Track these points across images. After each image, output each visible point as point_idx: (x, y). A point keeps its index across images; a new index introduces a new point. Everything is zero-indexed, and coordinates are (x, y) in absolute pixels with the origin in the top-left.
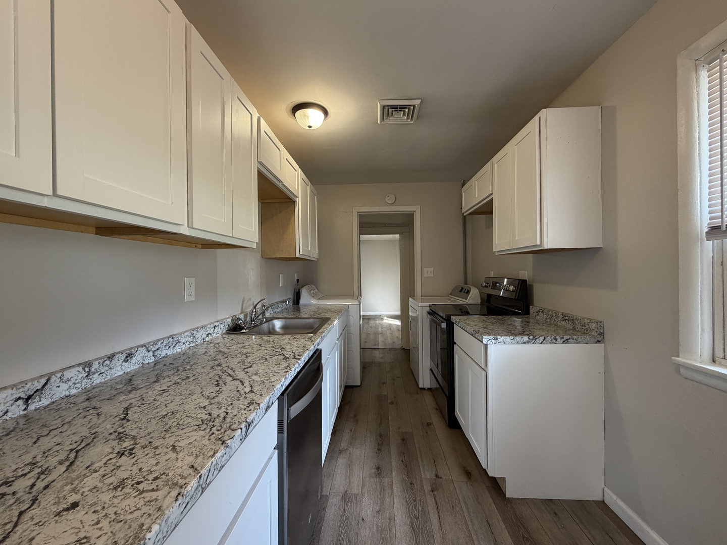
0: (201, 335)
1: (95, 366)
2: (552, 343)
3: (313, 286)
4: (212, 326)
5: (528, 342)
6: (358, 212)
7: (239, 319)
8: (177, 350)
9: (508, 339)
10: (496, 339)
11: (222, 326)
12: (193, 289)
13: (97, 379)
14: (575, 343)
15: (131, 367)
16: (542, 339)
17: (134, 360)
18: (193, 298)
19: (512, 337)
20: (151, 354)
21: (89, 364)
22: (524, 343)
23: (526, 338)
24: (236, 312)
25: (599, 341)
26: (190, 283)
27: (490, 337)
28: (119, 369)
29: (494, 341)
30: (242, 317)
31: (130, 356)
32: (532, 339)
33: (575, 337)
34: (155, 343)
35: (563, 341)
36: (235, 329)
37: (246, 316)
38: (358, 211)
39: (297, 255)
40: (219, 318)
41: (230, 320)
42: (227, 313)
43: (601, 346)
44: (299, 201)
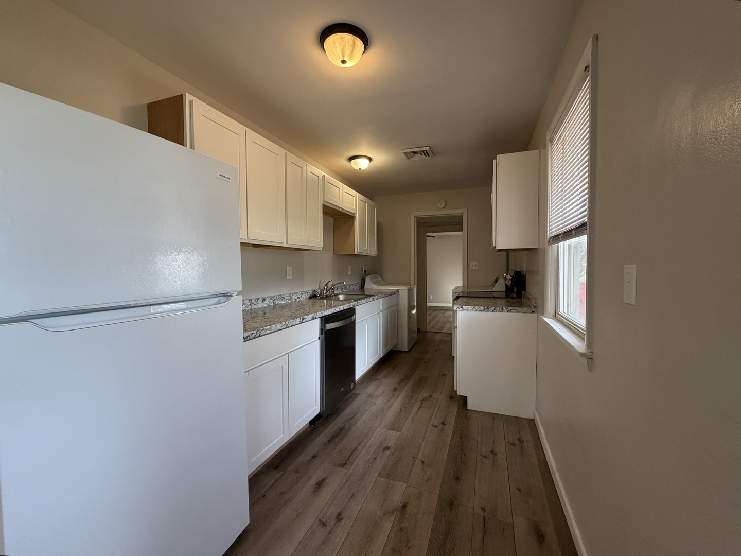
0: (295, 297)
1: (253, 301)
2: (500, 311)
3: (378, 275)
4: (300, 293)
5: (484, 310)
6: (415, 217)
7: (316, 291)
8: (283, 302)
9: (470, 308)
10: (462, 308)
11: (306, 294)
12: (291, 272)
13: (254, 307)
14: (516, 312)
15: (265, 305)
16: (493, 308)
17: (266, 302)
18: (291, 277)
19: (473, 307)
20: (272, 301)
21: (251, 300)
22: (481, 311)
23: (482, 308)
24: (316, 288)
25: (533, 312)
26: (289, 269)
27: (458, 306)
28: (261, 305)
29: (461, 309)
30: (319, 291)
31: (264, 300)
32: (486, 309)
33: (517, 308)
34: (274, 297)
35: (508, 311)
36: (314, 296)
37: (321, 291)
38: (416, 215)
39: (355, 253)
40: (305, 290)
41: (311, 292)
42: (309, 289)
43: (534, 315)
44: (357, 217)
